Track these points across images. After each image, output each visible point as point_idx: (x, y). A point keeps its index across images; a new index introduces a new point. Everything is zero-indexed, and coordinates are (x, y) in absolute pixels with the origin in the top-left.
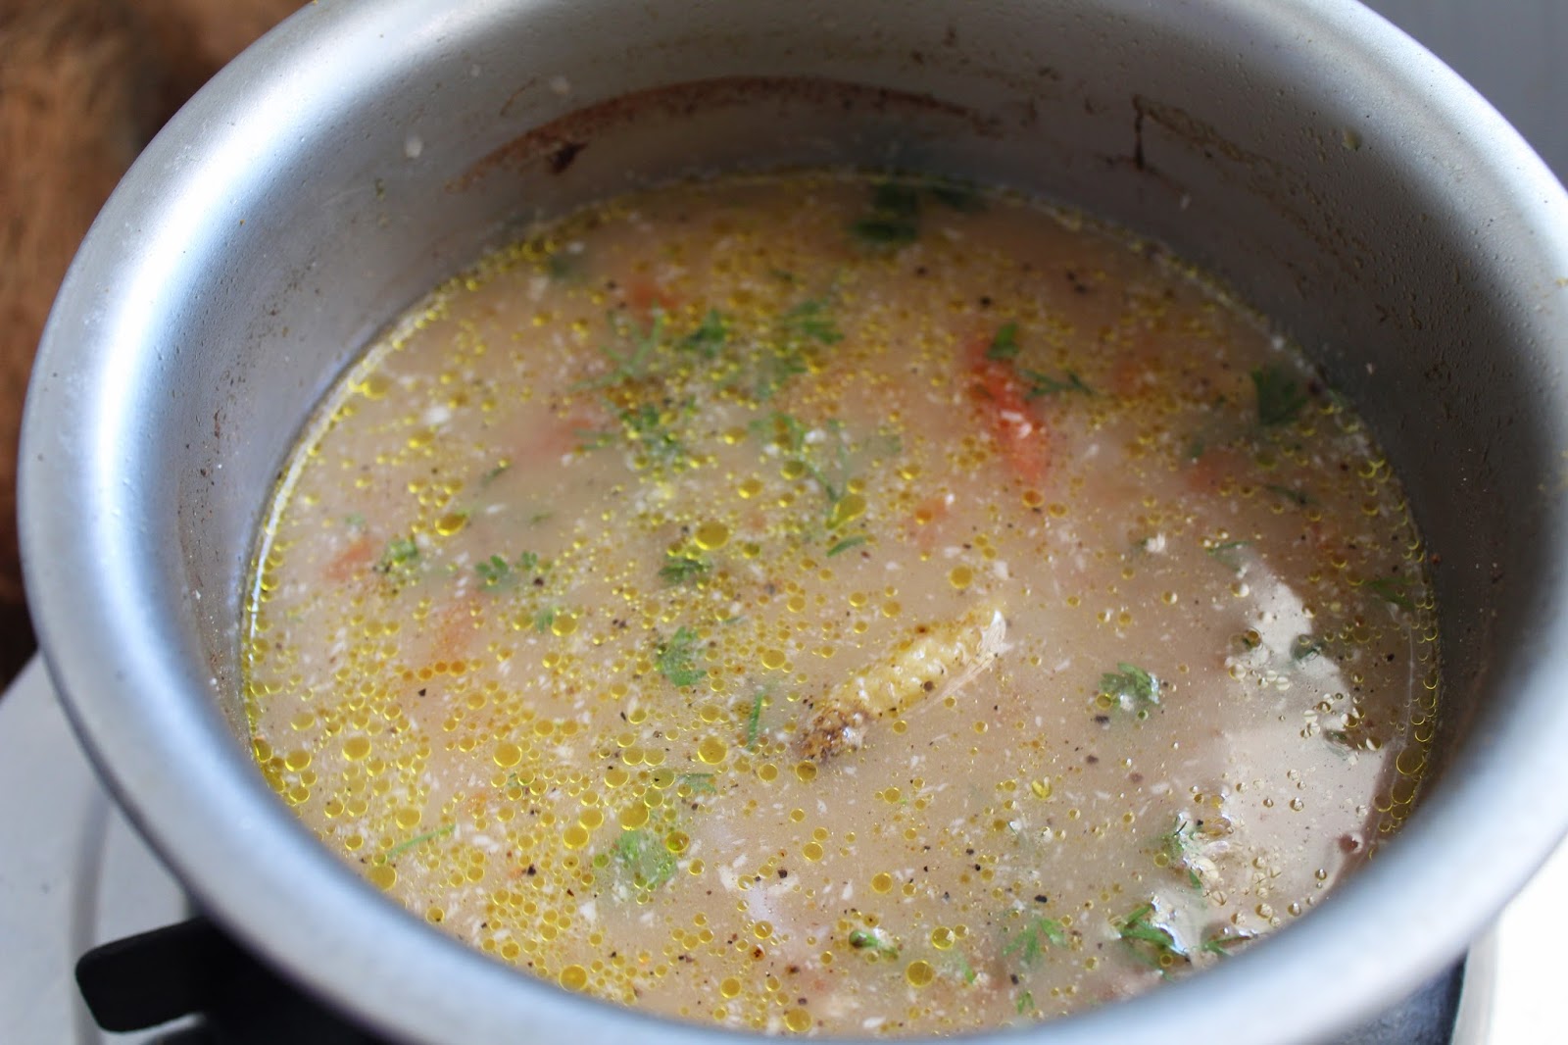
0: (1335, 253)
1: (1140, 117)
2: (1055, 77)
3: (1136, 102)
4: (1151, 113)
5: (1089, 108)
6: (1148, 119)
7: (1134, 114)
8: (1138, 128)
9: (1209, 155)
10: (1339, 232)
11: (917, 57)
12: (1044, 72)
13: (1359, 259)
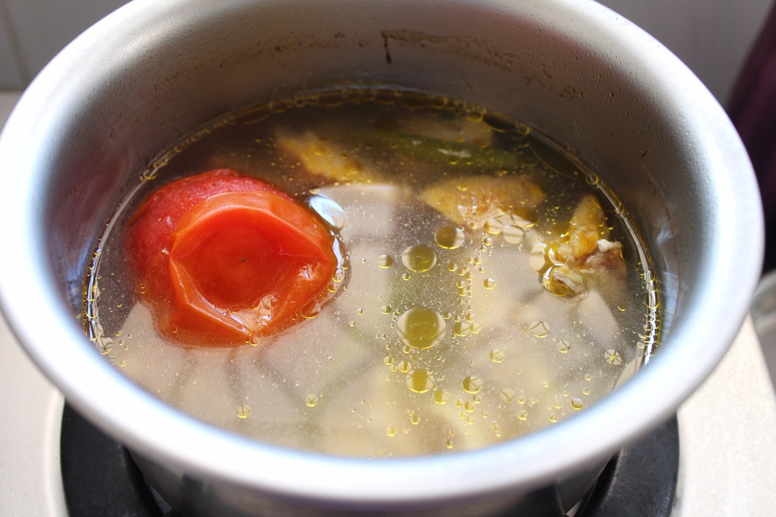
0: (496, 64)
1: (386, 40)
2: (343, 36)
3: (384, 35)
4: (391, 36)
5: (361, 45)
6: (390, 40)
7: (383, 40)
8: (386, 45)
9: (423, 45)
10: (496, 54)
11: (278, 49)
12: (337, 36)
13: (510, 62)
